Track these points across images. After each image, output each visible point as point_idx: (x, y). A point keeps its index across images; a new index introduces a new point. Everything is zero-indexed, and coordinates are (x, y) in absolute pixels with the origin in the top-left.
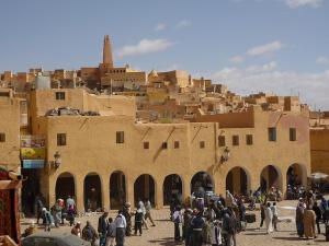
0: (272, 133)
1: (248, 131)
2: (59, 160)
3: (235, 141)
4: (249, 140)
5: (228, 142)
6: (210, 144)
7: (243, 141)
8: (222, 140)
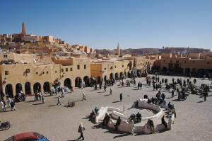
0: (78, 67)
1: (71, 66)
2: (6, 80)
3: (67, 70)
4: (71, 69)
5: (65, 70)
6: (58, 71)
7: (69, 70)
8: (62, 70)
